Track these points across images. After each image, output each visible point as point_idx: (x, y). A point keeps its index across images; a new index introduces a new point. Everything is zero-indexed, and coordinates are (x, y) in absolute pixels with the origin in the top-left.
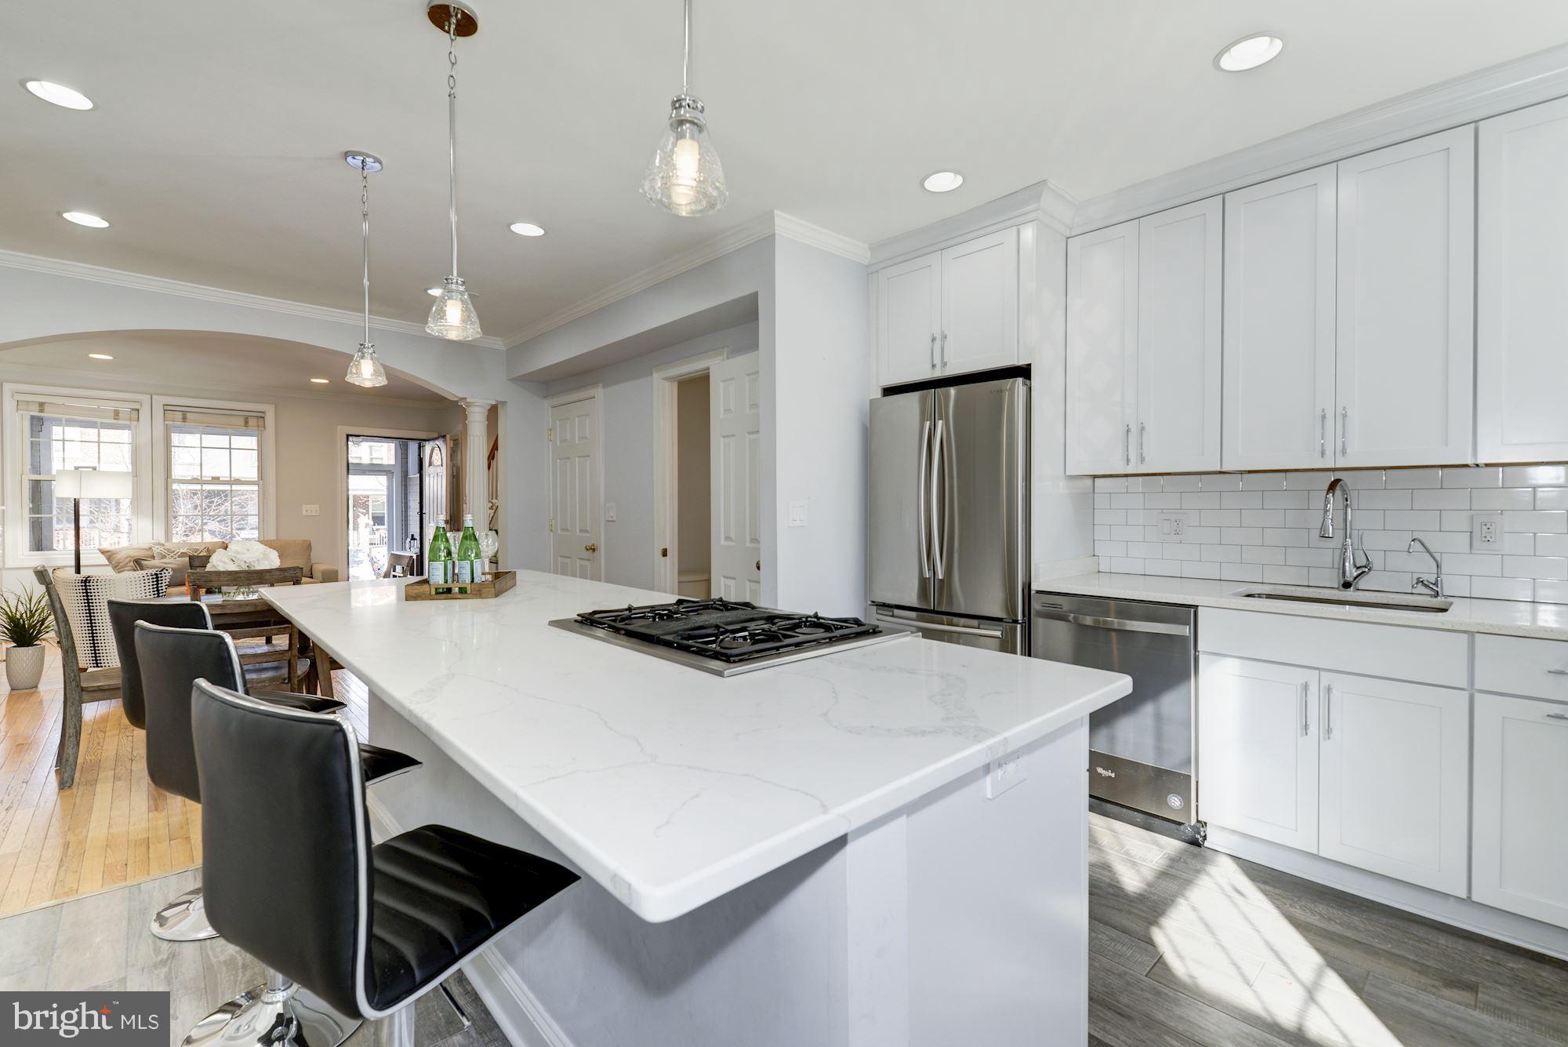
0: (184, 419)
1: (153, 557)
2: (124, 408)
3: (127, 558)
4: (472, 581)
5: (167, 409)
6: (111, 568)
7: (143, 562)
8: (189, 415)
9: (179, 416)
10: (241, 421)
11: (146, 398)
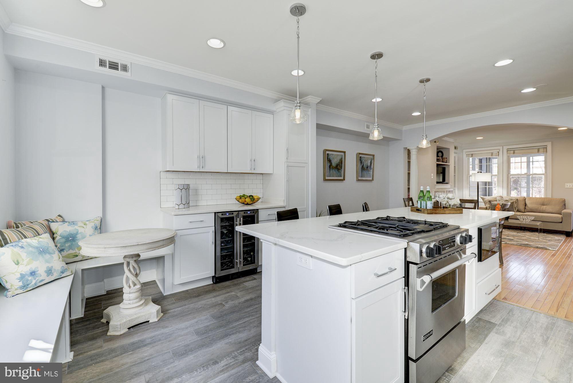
0: (514, 153)
1: (496, 201)
2: (495, 152)
3: (487, 200)
4: (426, 208)
5: (508, 150)
6: (483, 203)
7: (492, 202)
8: (516, 151)
9: (512, 152)
10: (536, 151)
11: (501, 148)
